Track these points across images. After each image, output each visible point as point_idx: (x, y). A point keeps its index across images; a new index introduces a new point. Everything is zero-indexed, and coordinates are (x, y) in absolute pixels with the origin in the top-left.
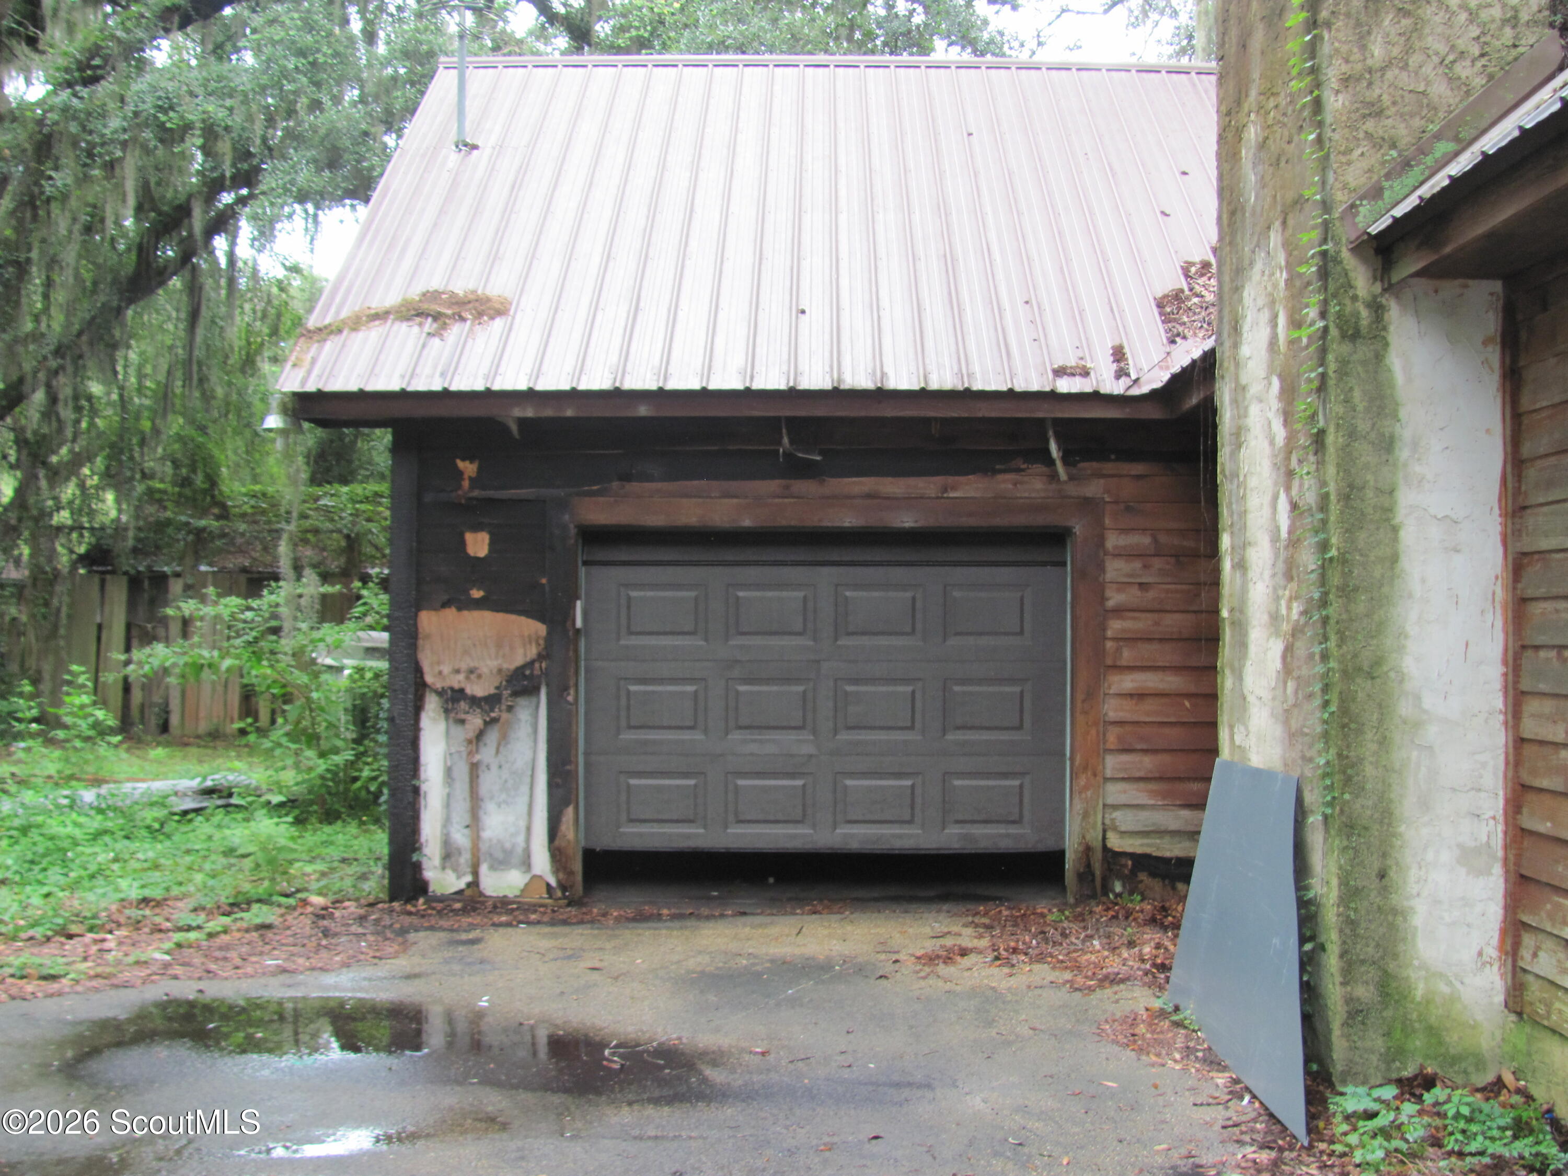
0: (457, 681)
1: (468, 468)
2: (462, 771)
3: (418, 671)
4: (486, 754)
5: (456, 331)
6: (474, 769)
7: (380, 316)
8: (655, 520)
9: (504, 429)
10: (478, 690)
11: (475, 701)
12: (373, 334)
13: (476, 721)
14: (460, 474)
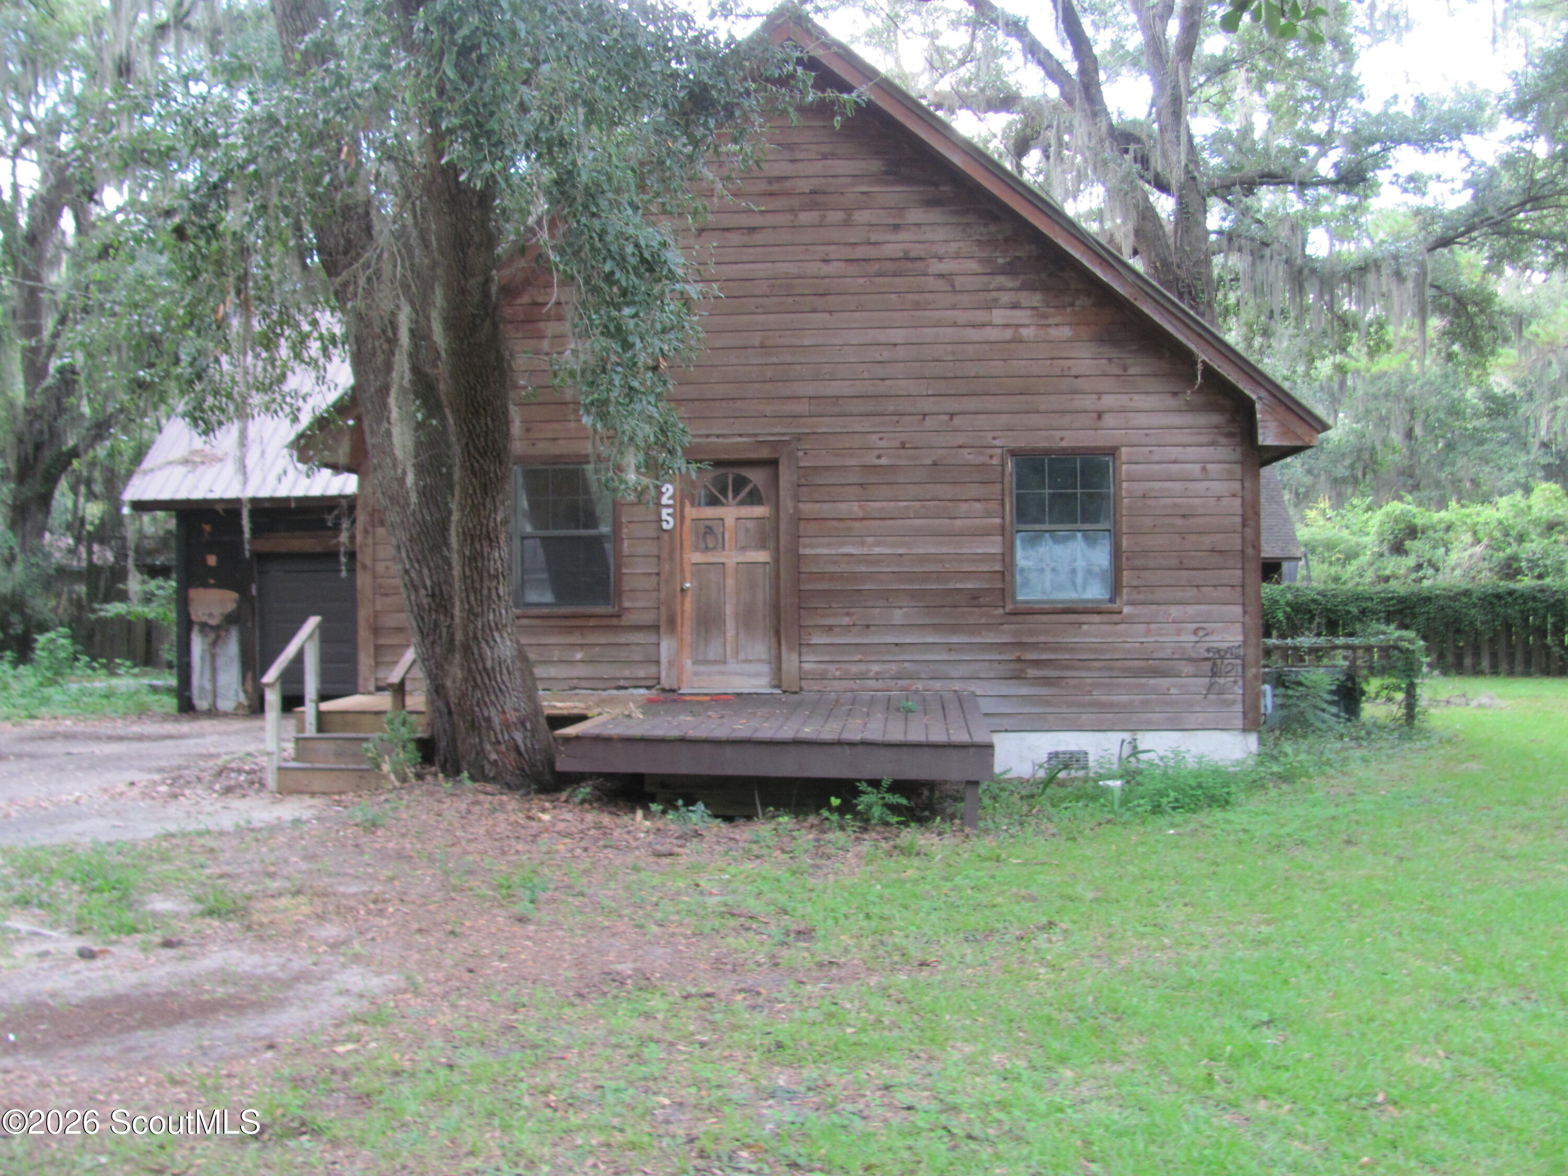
0: (204, 619)
1: (207, 528)
2: (208, 657)
3: (188, 615)
4: (218, 651)
5: (201, 469)
6: (213, 657)
7: (170, 463)
8: (282, 549)
9: (216, 512)
10: (213, 622)
11: (212, 627)
12: (166, 472)
13: (212, 636)
14: (202, 530)
